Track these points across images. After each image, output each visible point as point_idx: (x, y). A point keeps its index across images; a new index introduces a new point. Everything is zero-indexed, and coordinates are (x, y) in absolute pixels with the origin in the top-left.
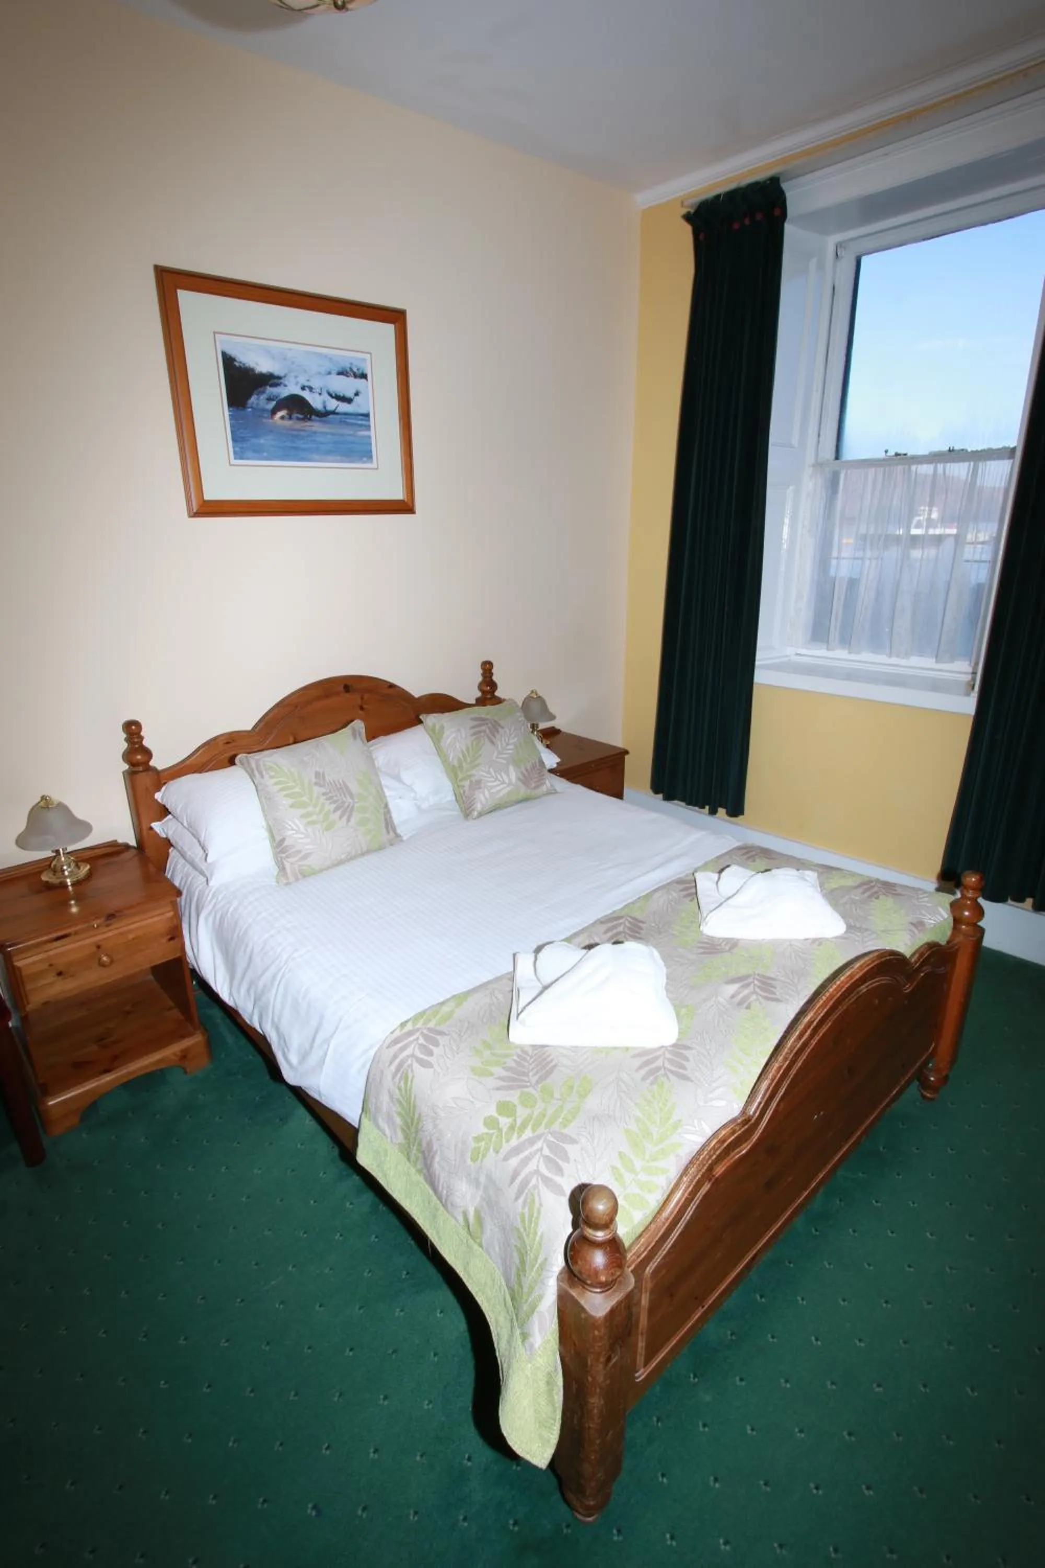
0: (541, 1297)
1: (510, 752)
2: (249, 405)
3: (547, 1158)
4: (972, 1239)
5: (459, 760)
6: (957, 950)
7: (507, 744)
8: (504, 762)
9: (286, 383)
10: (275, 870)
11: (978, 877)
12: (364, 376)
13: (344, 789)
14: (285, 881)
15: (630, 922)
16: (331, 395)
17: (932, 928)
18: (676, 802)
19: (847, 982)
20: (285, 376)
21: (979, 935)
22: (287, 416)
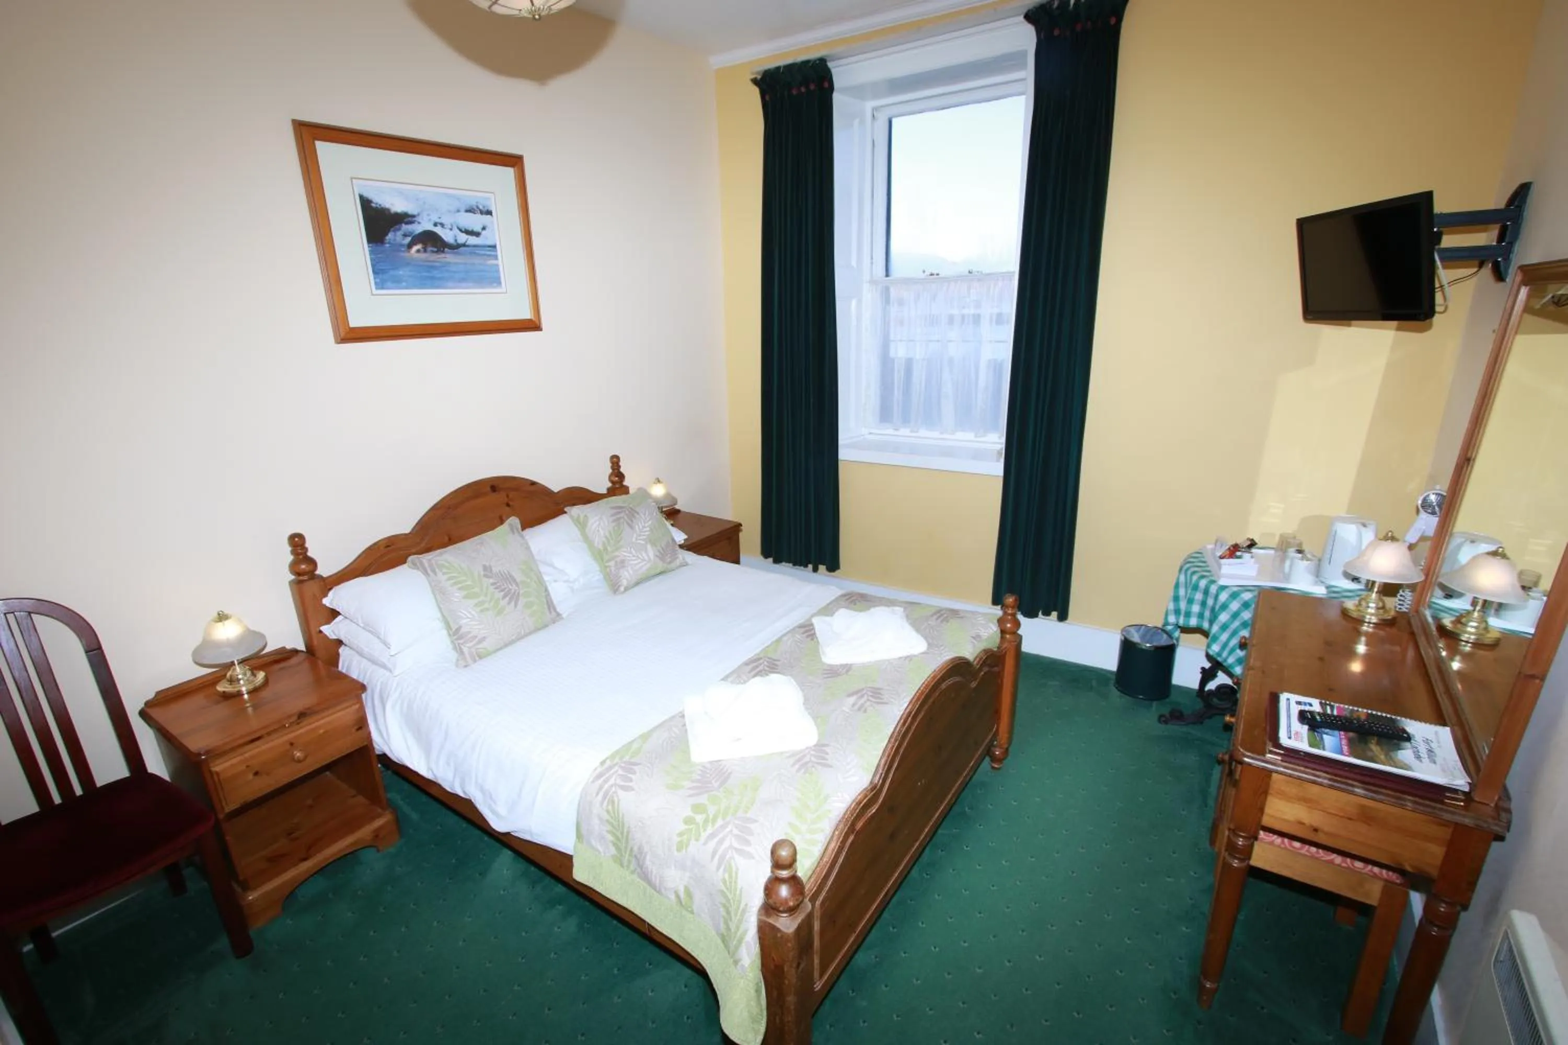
0: (746, 932)
1: (647, 533)
2: (387, 241)
3: (737, 836)
4: (1033, 859)
5: (604, 544)
6: (1006, 653)
7: (644, 527)
8: (643, 542)
9: (420, 221)
10: (454, 655)
11: (1014, 598)
12: (489, 213)
13: (510, 579)
14: (464, 664)
15: (768, 662)
16: (461, 230)
17: (986, 639)
18: (784, 563)
19: (932, 682)
20: (419, 215)
21: (1018, 640)
22: (422, 250)
